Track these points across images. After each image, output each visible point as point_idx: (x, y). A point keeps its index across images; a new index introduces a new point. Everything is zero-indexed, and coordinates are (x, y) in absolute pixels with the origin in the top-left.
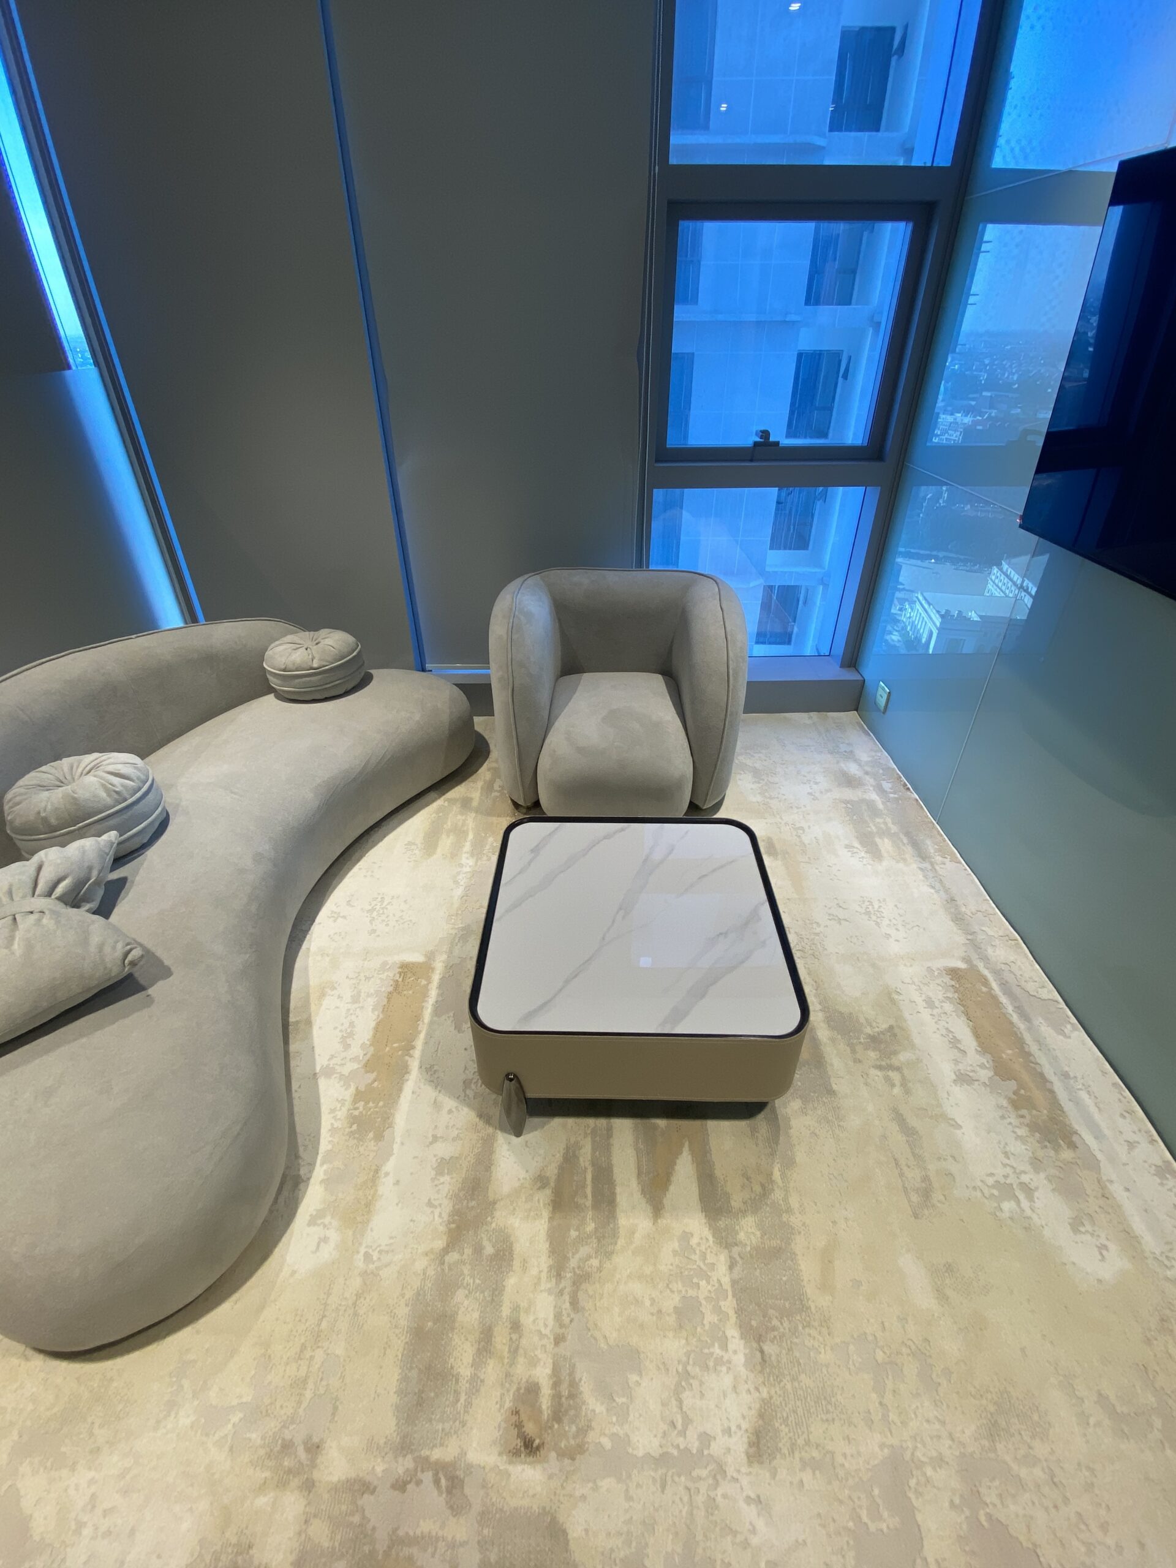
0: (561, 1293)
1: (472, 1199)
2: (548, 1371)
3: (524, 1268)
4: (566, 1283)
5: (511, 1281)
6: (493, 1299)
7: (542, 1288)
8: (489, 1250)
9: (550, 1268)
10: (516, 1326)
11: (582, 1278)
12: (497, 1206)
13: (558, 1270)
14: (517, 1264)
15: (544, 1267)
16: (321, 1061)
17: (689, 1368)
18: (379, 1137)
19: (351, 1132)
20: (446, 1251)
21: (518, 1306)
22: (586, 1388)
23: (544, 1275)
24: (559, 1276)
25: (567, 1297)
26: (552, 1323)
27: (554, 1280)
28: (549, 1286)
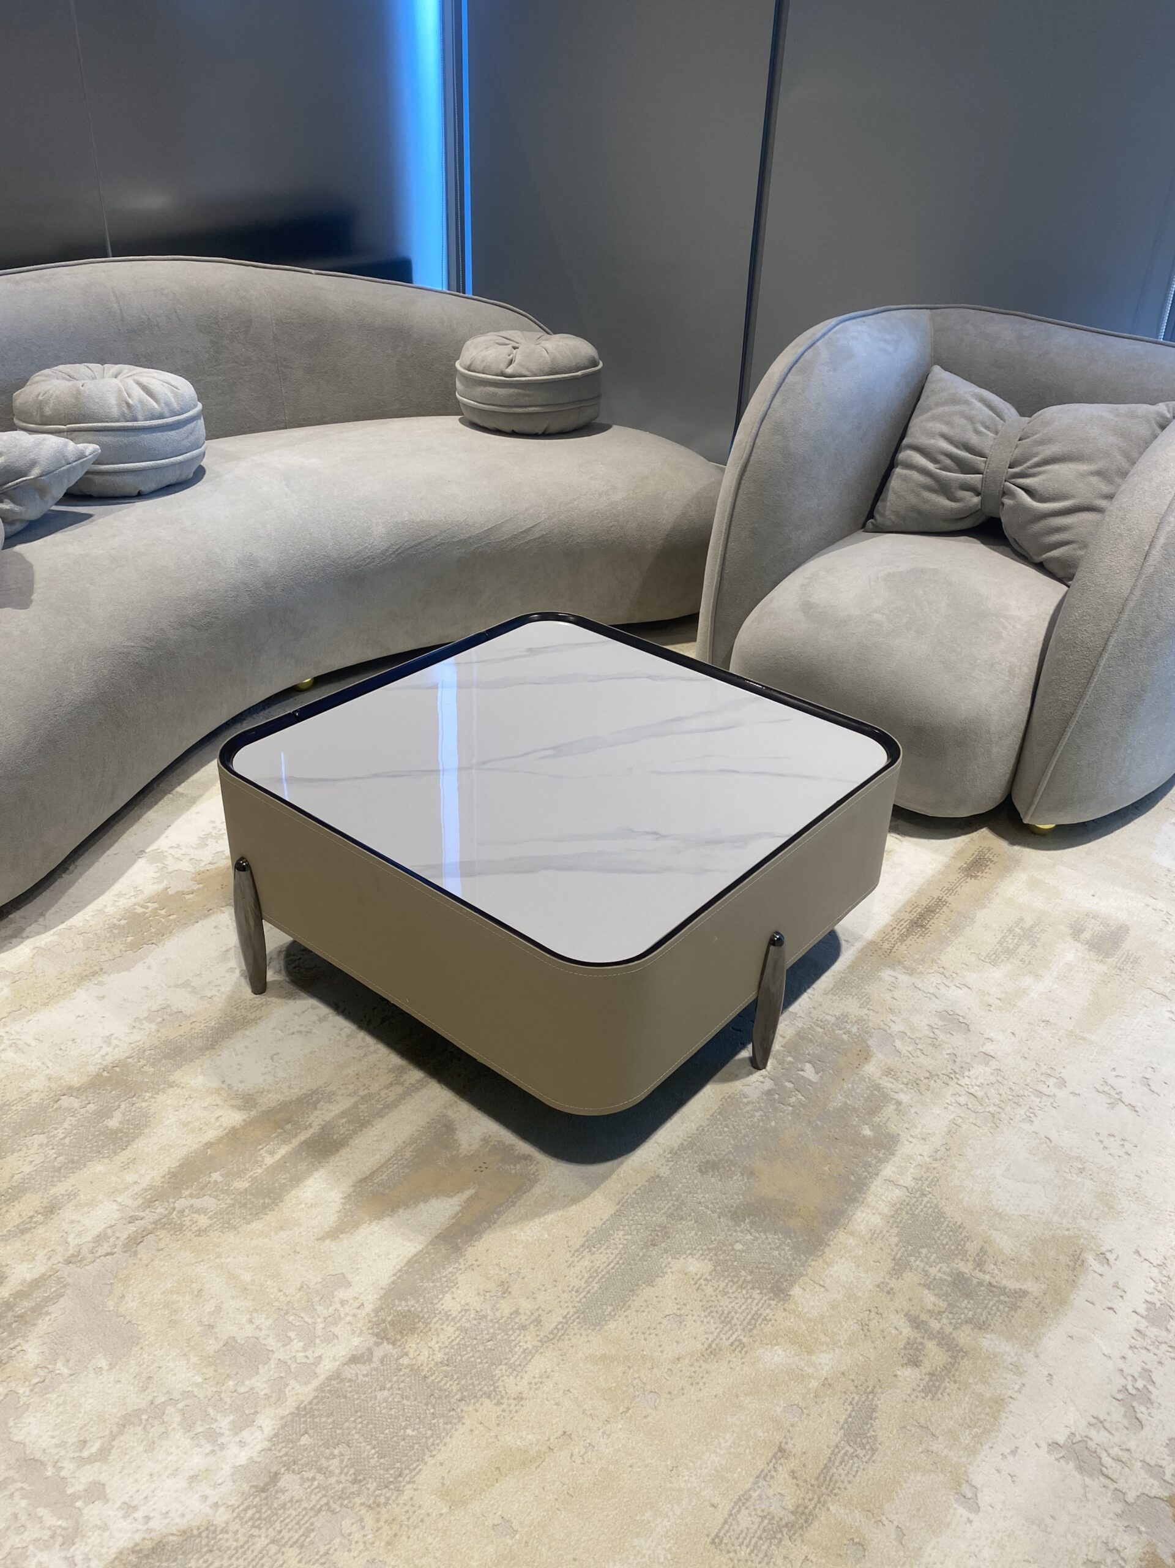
0: (133, 1220)
1: (153, 1065)
2: (29, 1277)
3: (125, 1167)
4: (149, 1217)
5: (99, 1168)
6: (60, 1169)
7: (119, 1199)
8: (113, 1123)
9: (151, 1187)
10: (51, 1210)
11: (171, 1225)
12: (170, 1091)
13: (154, 1196)
14: (124, 1156)
15: (144, 1183)
16: (163, 843)
17: (170, 1410)
18: (135, 946)
19: (115, 925)
20: (70, 1091)
21: (75, 1195)
22: (43, 1325)
23: (137, 1189)
24: (149, 1203)
25: (132, 1228)
26: (89, 1239)
27: (140, 1201)
28: (129, 1202)
